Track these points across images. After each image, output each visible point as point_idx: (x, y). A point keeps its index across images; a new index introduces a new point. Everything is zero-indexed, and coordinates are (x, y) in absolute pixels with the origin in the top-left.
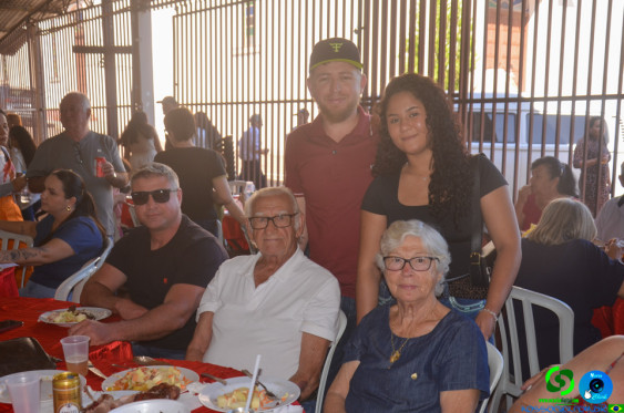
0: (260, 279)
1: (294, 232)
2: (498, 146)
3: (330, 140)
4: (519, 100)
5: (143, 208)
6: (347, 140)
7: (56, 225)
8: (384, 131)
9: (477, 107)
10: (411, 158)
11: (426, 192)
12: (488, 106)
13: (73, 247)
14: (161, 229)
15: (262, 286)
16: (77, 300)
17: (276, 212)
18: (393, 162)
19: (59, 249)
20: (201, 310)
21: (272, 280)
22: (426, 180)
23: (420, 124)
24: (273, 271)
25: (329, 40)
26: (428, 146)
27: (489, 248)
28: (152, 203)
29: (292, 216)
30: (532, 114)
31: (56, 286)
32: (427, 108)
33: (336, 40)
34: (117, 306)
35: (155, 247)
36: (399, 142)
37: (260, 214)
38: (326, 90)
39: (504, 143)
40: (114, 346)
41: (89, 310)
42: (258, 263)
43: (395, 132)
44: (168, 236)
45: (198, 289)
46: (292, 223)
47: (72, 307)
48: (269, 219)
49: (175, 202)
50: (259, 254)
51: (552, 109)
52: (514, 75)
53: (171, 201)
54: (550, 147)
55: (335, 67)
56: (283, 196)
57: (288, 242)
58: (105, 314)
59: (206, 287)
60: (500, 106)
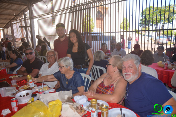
0: (49, 67)
1: (55, 58)
2: (98, 41)
3: (60, 41)
4: (101, 33)
5: (28, 56)
6: (64, 41)
7: (14, 60)
8: (69, 40)
9: (92, 35)
10: (74, 44)
11: (77, 50)
12: (96, 34)
13: (17, 64)
14: (32, 59)
15: (50, 68)
16: (17, 74)
17: (51, 55)
18: (71, 45)
19: (14, 64)
20: (39, 74)
21: (51, 67)
22: (77, 48)
23: (75, 38)
24: (51, 66)
25: (58, 24)
26: (77, 42)
27: (89, 59)
28: (29, 55)
29: (54, 55)
30: (104, 36)
31: (13, 71)
32: (76, 35)
33: (60, 23)
34: (24, 74)
35: (31, 63)
36: (72, 41)
37: (48, 55)
38: (59, 32)
39: (99, 41)
40: (23, 81)
41: (19, 75)
42: (49, 64)
43: (71, 39)
44: (33, 60)
45: (38, 70)
46: (54, 57)
47: (15, 75)
48: (50, 56)
49: (34, 54)
50: (49, 63)
51: (107, 35)
52: (100, 29)
53: (33, 54)
54: (105, 41)
55: (60, 28)
56: (53, 52)
57: (54, 60)
58: (22, 76)
59: (40, 69)
60: (98, 34)
